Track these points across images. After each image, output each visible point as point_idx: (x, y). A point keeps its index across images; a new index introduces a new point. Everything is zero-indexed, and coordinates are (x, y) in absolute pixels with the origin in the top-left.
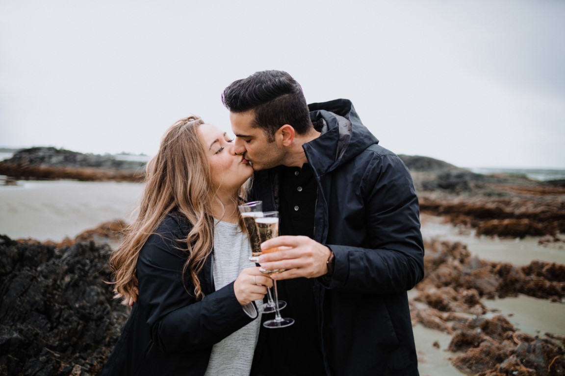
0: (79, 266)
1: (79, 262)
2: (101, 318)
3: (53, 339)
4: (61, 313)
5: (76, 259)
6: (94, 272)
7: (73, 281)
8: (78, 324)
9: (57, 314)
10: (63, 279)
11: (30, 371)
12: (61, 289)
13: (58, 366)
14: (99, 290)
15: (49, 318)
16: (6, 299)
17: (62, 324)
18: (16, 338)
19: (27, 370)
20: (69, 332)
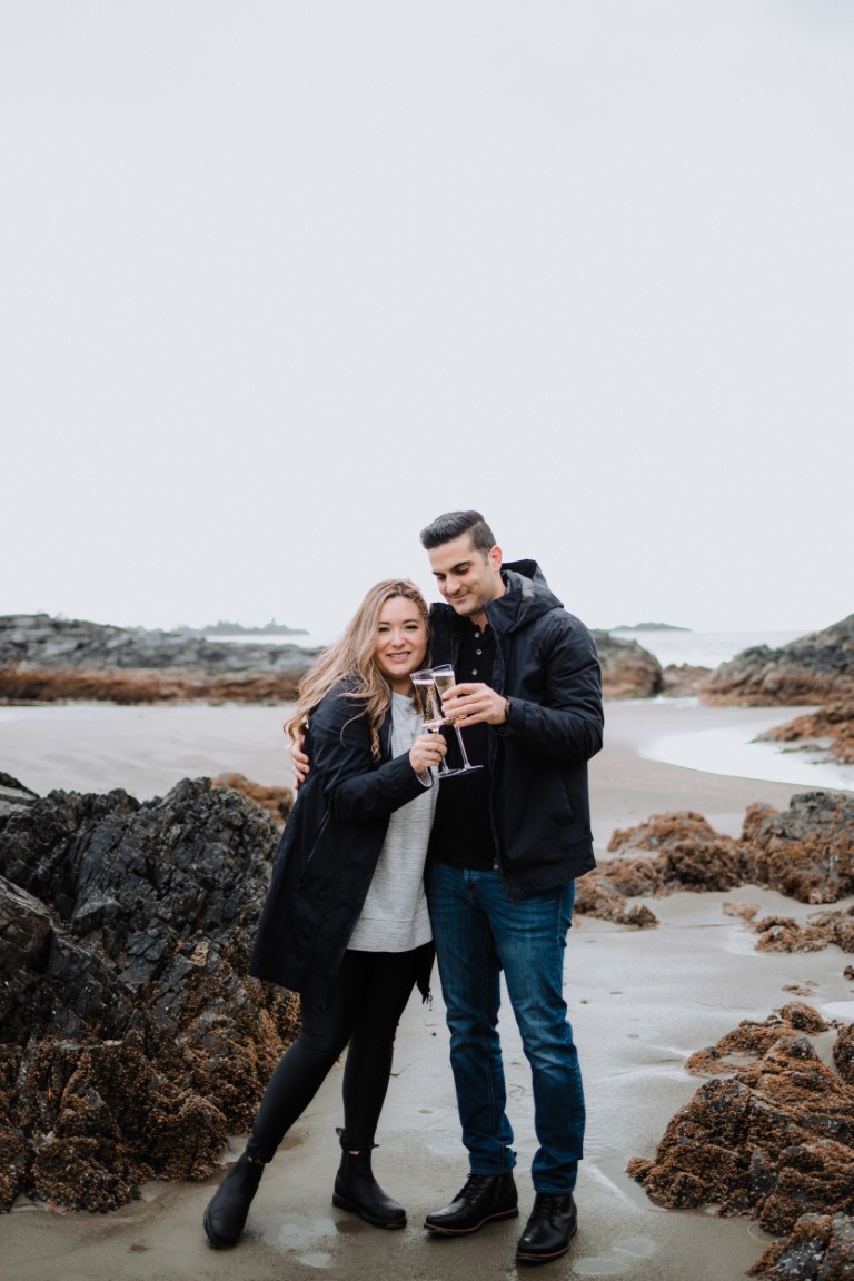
0: (190, 812)
1: (189, 807)
2: (229, 888)
3: (163, 910)
4: (171, 875)
5: (185, 803)
6: (215, 821)
7: (185, 833)
8: (198, 892)
9: (167, 877)
10: (168, 830)
11: (135, 948)
12: (167, 845)
13: (173, 944)
14: (226, 849)
15: (154, 883)
16: (89, 858)
17: (175, 890)
18: (112, 906)
19: (130, 948)
20: (185, 902)
